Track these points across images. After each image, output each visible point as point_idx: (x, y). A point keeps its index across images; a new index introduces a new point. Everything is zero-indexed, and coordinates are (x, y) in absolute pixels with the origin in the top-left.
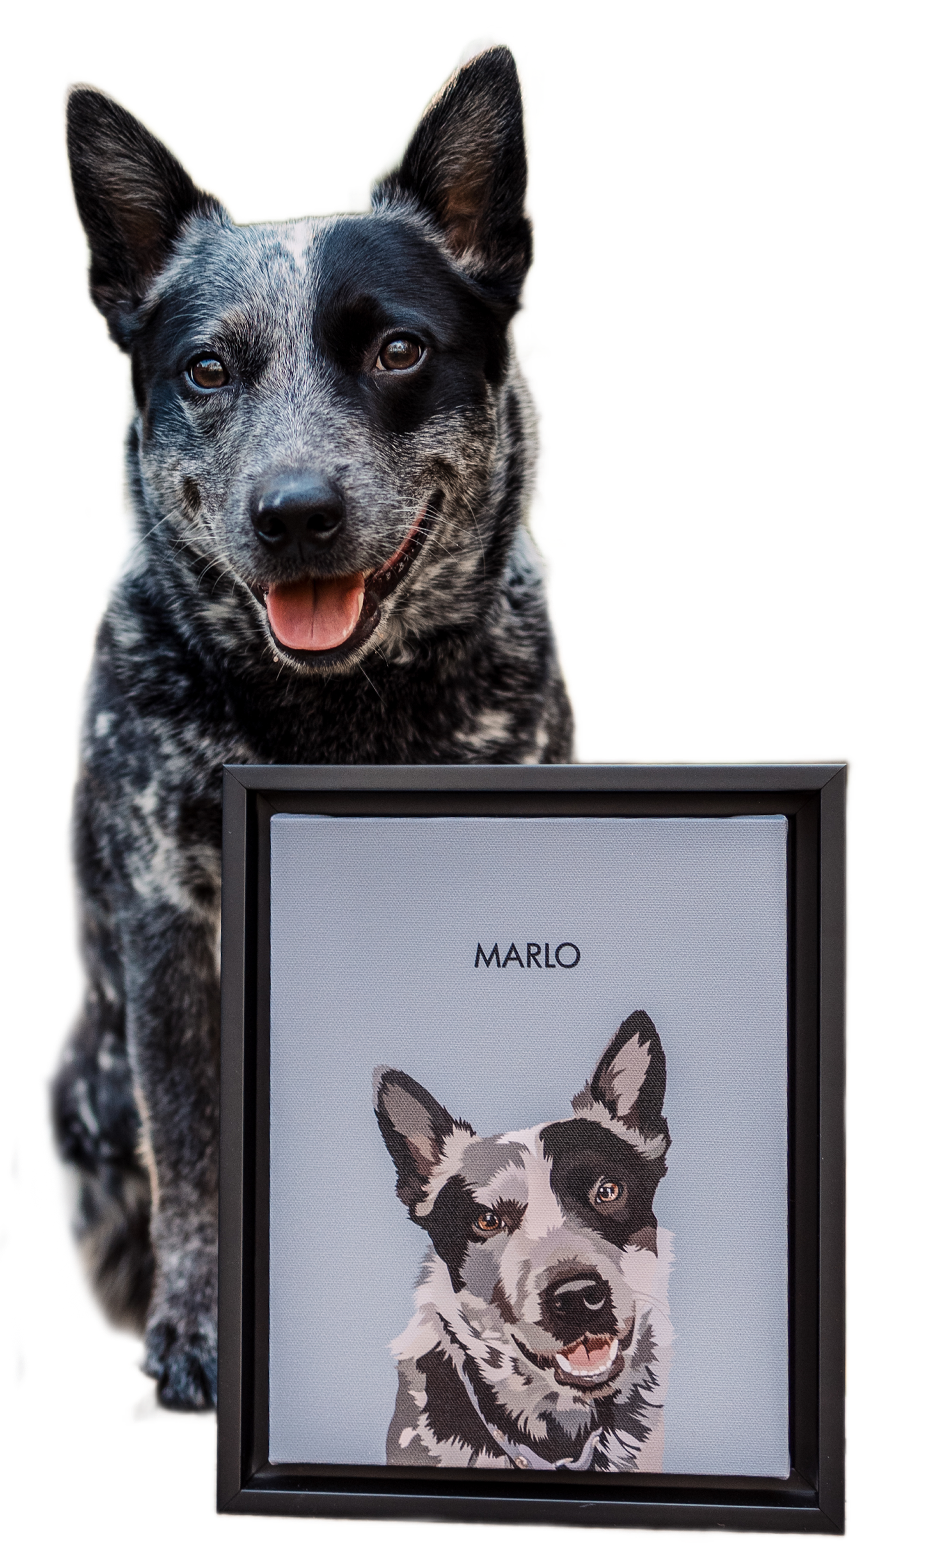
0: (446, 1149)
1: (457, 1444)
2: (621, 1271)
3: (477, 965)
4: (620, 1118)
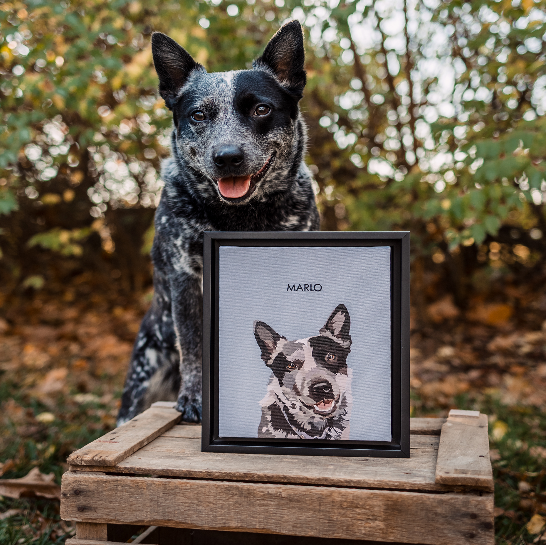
0: (278, 345)
1: (281, 432)
2: (335, 380)
3: (288, 291)
4: (335, 336)
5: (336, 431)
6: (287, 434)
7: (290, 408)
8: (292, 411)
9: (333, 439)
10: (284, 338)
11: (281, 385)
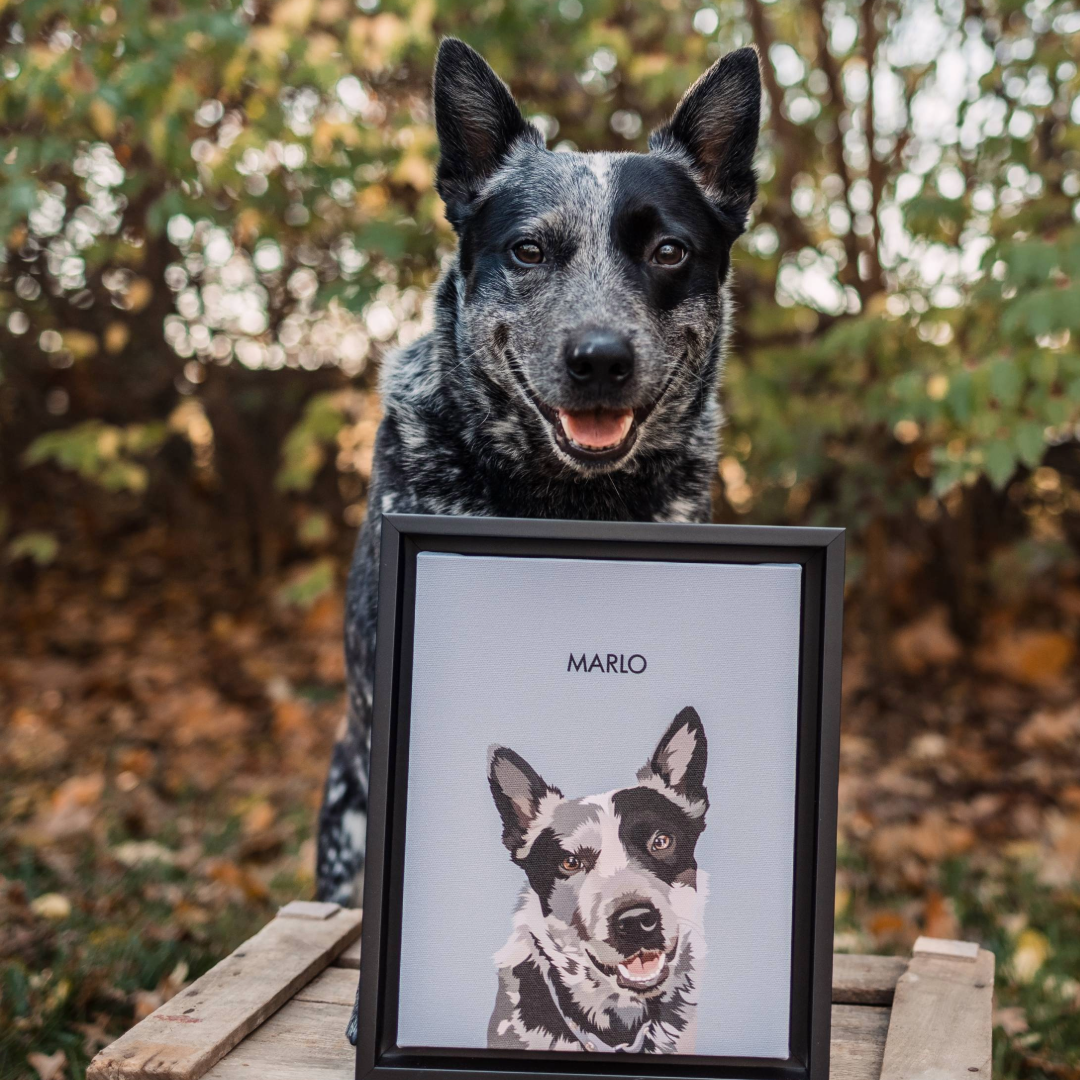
0: (541, 808)
1: (542, 1033)
2: (669, 902)
3: (569, 670)
4: (672, 787)
5: (665, 1032)
6: (555, 1039)
7: (563, 972)
8: (568, 980)
9: (658, 1051)
10: (557, 791)
11: (546, 911)
